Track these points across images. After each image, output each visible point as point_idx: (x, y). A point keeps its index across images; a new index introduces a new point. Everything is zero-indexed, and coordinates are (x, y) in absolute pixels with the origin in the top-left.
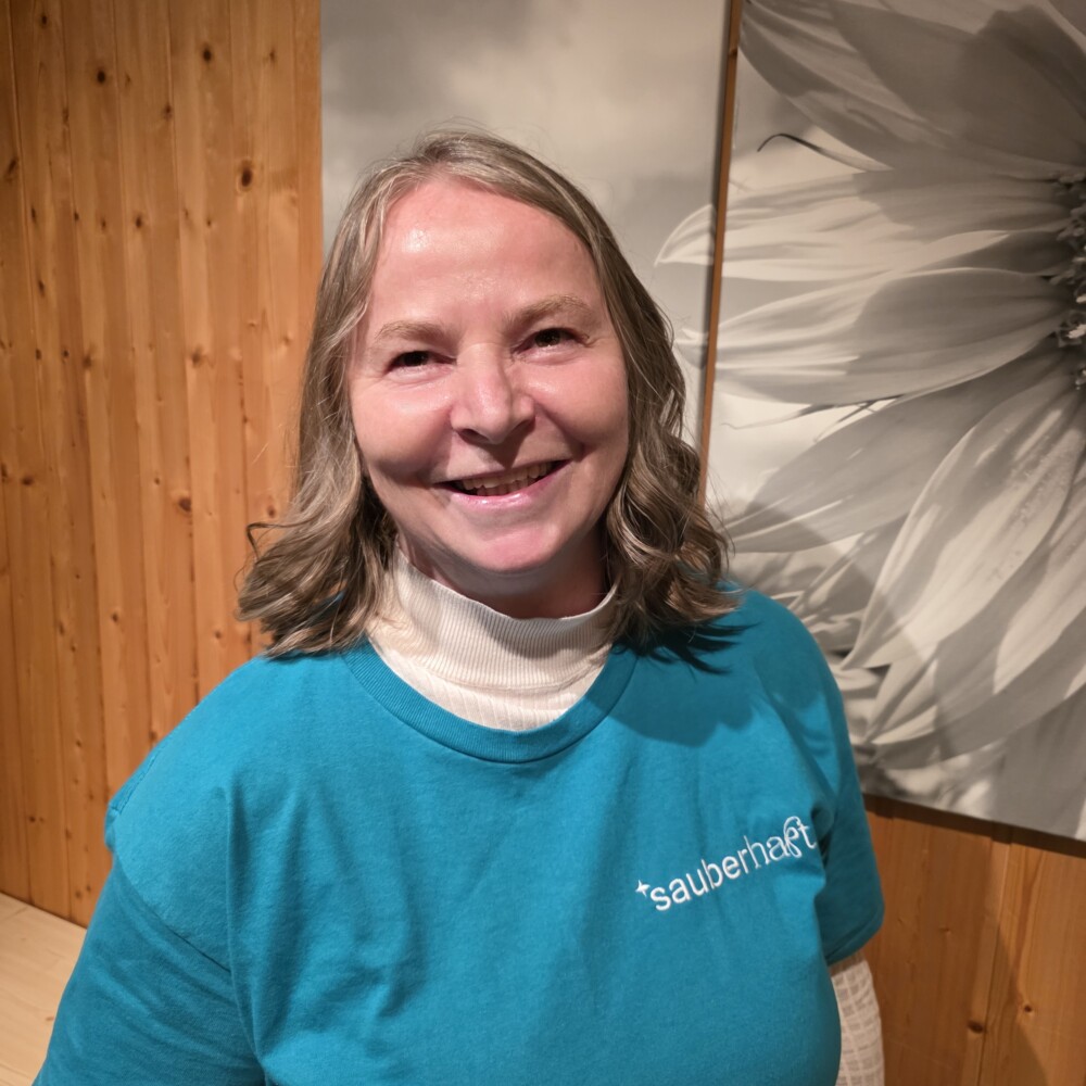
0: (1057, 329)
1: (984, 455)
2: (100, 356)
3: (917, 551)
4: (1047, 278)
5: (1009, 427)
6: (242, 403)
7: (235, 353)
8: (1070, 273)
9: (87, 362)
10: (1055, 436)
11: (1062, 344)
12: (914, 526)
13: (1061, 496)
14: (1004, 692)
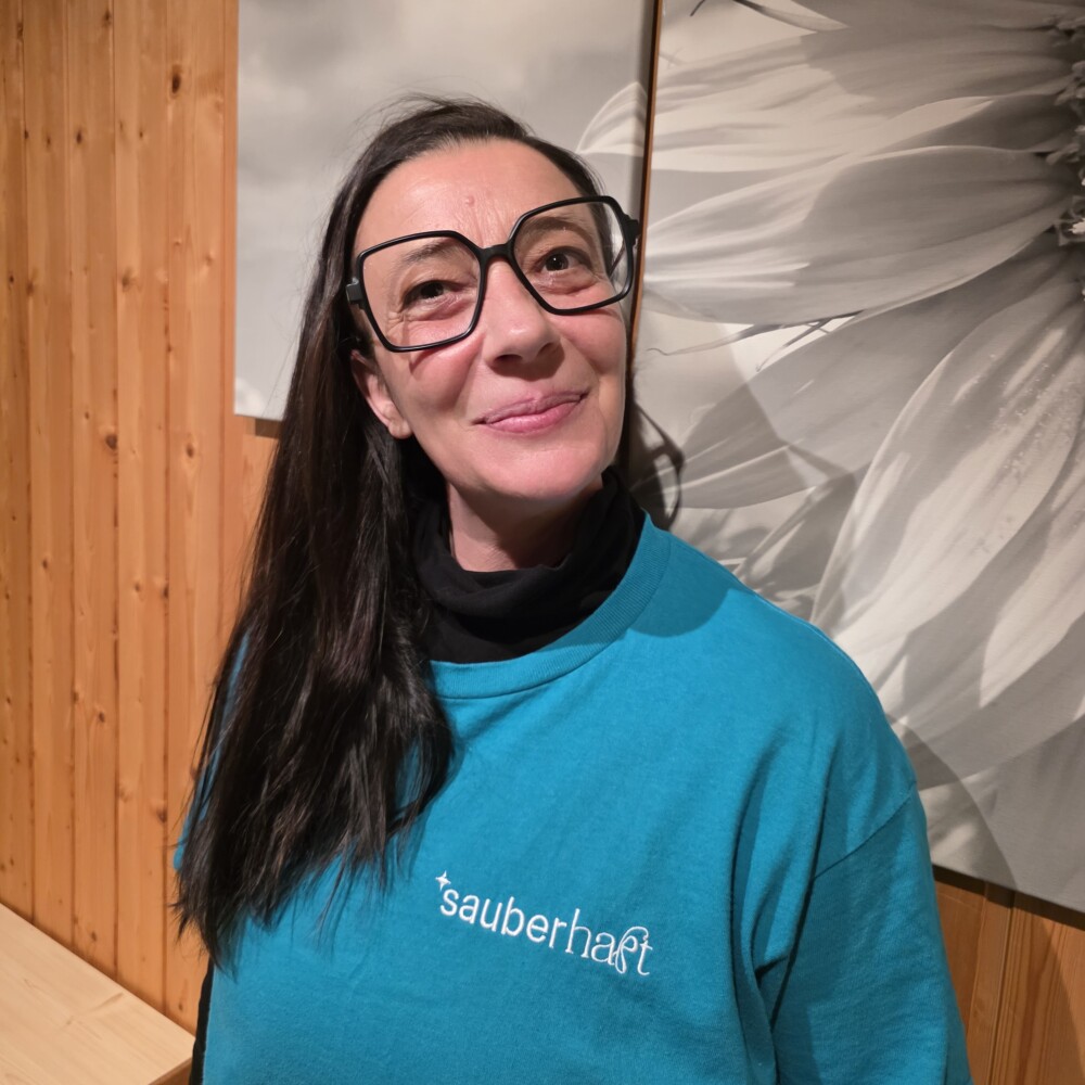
0: (1057, 222)
1: (964, 389)
2: (41, 281)
3: (881, 512)
4: (1043, 155)
5: (995, 353)
6: (167, 330)
7: (161, 276)
8: (1073, 148)
9: (30, 289)
10: (1057, 364)
11: (1063, 241)
12: (877, 480)
13: (1065, 444)
14: (993, 704)
